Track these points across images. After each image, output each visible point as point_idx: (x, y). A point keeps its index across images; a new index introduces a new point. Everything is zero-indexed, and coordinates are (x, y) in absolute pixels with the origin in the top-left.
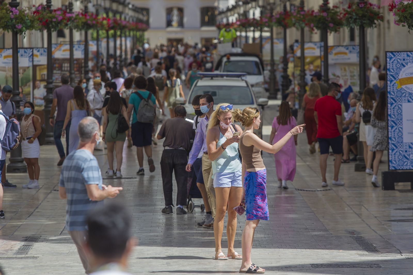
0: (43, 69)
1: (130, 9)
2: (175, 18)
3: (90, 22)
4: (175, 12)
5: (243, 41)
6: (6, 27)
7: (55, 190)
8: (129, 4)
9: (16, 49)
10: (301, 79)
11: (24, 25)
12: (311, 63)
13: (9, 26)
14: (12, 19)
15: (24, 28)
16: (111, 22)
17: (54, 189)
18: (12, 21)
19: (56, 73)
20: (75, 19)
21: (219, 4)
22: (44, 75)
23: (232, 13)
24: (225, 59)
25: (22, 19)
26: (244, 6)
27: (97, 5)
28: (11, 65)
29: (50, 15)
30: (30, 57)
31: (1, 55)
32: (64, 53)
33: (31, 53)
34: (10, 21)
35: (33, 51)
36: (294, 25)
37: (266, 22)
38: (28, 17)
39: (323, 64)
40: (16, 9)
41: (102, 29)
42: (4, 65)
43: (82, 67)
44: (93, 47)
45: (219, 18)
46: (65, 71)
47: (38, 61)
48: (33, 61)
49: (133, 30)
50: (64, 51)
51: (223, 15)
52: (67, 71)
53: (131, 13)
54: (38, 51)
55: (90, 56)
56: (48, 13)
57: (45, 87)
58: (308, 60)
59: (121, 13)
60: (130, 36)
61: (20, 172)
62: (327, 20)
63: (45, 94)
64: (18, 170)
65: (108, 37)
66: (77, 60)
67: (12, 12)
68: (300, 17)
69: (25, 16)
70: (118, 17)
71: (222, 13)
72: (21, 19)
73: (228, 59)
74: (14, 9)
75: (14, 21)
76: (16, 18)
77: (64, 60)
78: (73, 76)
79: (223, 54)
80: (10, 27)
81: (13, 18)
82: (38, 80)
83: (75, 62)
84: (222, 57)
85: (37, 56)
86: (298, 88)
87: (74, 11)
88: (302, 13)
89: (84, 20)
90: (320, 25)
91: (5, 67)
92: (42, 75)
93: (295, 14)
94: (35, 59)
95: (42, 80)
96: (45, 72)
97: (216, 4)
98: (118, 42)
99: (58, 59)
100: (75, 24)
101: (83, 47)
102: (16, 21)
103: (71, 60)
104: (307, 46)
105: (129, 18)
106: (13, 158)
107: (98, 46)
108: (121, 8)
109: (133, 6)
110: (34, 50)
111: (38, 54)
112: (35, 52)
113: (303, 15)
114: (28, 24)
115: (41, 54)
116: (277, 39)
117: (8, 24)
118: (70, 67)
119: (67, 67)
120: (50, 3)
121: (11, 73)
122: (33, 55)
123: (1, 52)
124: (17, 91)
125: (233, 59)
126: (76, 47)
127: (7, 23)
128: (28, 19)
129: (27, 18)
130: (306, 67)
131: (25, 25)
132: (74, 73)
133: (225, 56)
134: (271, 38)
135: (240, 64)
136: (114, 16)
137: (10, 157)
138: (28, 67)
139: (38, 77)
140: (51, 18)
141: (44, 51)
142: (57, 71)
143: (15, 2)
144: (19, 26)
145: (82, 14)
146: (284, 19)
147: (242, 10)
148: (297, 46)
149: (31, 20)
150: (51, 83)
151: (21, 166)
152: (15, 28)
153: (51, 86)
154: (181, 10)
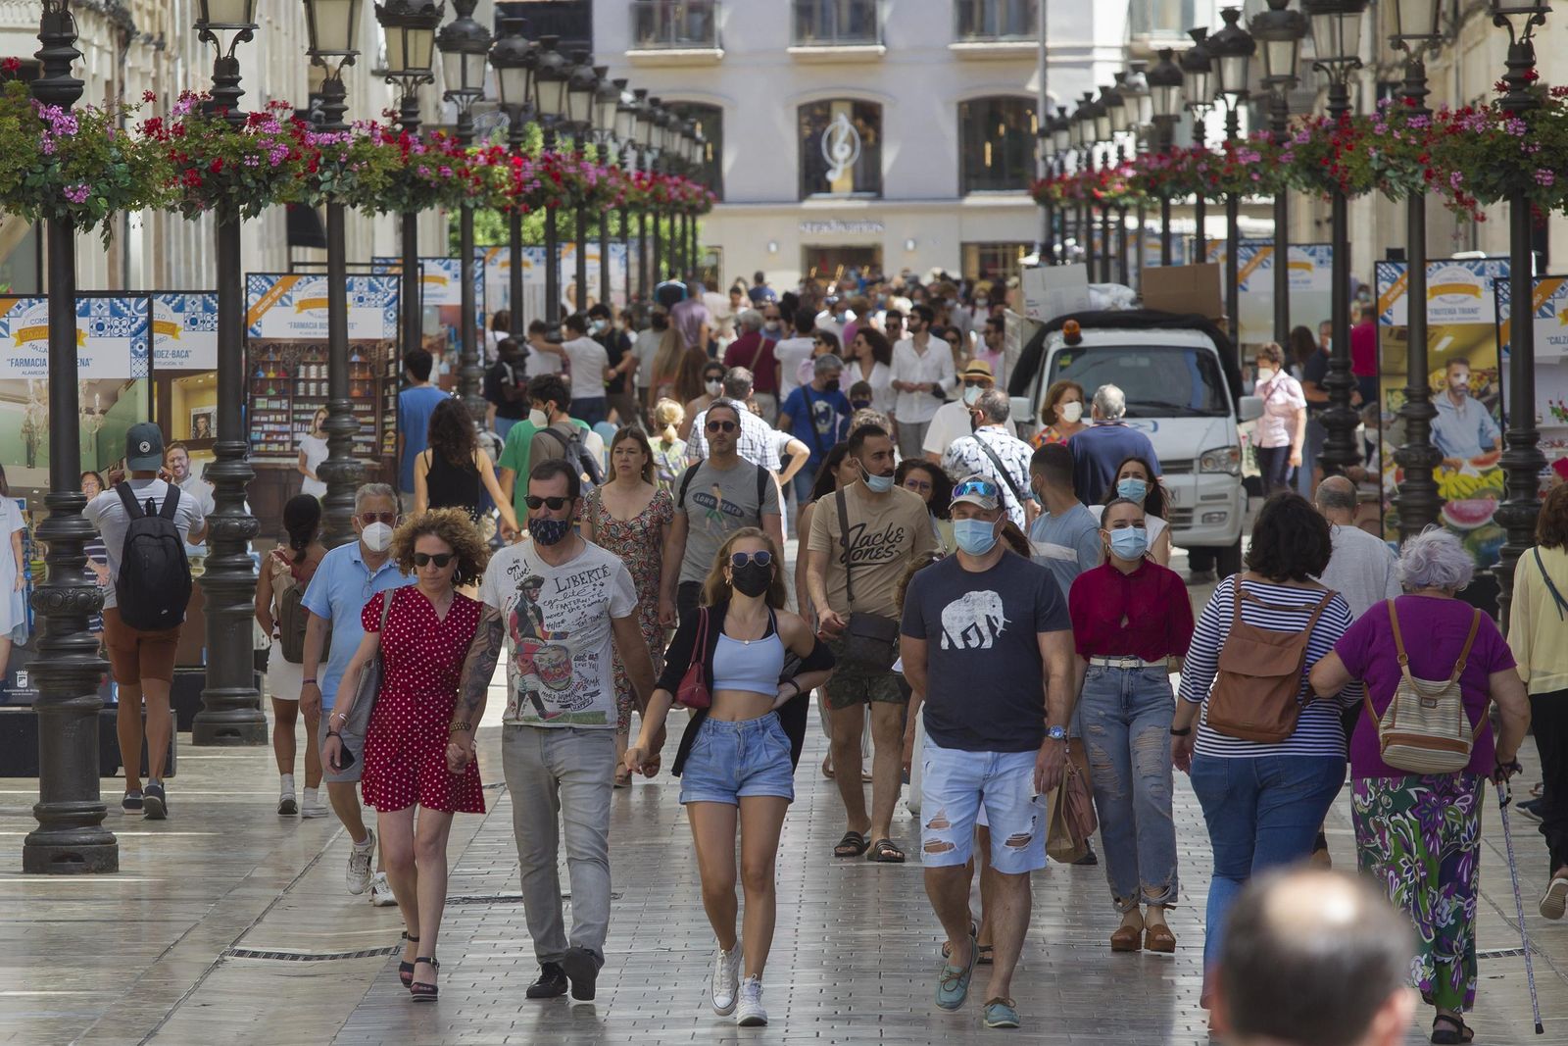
0: (203, 389)
1: (622, 109)
2: (842, 155)
3: (427, 172)
4: (842, 124)
5: (1153, 255)
6: (18, 198)
7: (241, 953)
8: (621, 84)
9: (65, 299)
10: (1409, 435)
11: (102, 186)
12: (1460, 356)
13: (33, 189)
14: (45, 160)
15: (102, 202)
16: (531, 169)
17: (238, 948)
18: (47, 166)
19: (268, 411)
20: (356, 157)
21: (1044, 84)
22: (207, 416)
23: (1105, 124)
24: (1056, 342)
25: (93, 158)
26: (1158, 91)
27: (464, 90)
28: (43, 374)
29: (234, 140)
30: (135, 334)
31: (6, 327)
32: (305, 317)
33: (142, 318)
34: (40, 168)
35: (150, 307)
36: (1378, 180)
37: (1253, 167)
38: (119, 149)
39: (1506, 359)
40: (67, 110)
41: (487, 206)
42: (16, 373)
43: (387, 382)
44: (442, 290)
45: (1045, 148)
46: (307, 399)
47: (176, 354)
48: (150, 353)
49: (641, 208)
50: (304, 305)
51: (1063, 138)
52: (318, 399)
53: (631, 129)
54: (179, 308)
55: (432, 328)
56: (221, 132)
57: (210, 474)
58: (1443, 345)
59: (581, 132)
60: (623, 235)
61: (87, 871)
62: (1526, 155)
63: (211, 506)
64: (77, 858)
65: (516, 245)
66: (366, 347)
67: (48, 124)
68: (1405, 142)
69: (108, 145)
70: (564, 145)
71: (1057, 125)
72: (89, 156)
73: (1073, 339)
74: (56, 109)
75: (58, 167)
76: (67, 156)
77: (305, 349)
78: (345, 421)
79: (1046, 315)
80: (38, 195)
81: (54, 154)
82: (178, 444)
83: (355, 358)
84: (1046, 329)
85: (172, 329)
86: (1398, 477)
87: (348, 119)
88: (1415, 122)
89: (395, 164)
90: (1492, 178)
91: (22, 382)
92: (196, 417)
93: (1380, 128)
94: (163, 343)
95: (193, 444)
96: (210, 405)
97: (1033, 87)
98: (568, 266)
99: (276, 346)
100: (355, 181)
101: (389, 287)
102: (63, 168)
103: (335, 347)
104: (1435, 277)
105: (621, 154)
106: (52, 805)
107: (467, 281)
108: (579, 107)
109: (640, 94)
110: (158, 302)
111: (178, 319)
112: (162, 310)
113: (1419, 132)
114: (121, 180)
115: (194, 322)
116: (1310, 247)
117: (31, 180)
118: (332, 380)
119: (319, 381)
120: (235, 82)
121: (41, 413)
122: (149, 324)
123: (5, 313)
124: (72, 495)
125: (1091, 338)
126: (358, 286)
127: (24, 178)
128: (122, 160)
129: (115, 152)
130: (1436, 378)
131: (109, 184)
132: (348, 411)
133: (1057, 324)
134: (1281, 241)
135: (1126, 361)
136: (549, 142)
137: (38, 800)
138: (130, 383)
139: (178, 432)
140: (235, 152)
141: (207, 308)
142: (271, 398)
143: (62, 78)
144: (79, 192)
145: (389, 137)
146: (1333, 153)
147: (1145, 113)
148: (1394, 281)
149: (133, 165)
150: (239, 455)
151: (91, 843)
152: (63, 200)
153: (236, 468)
154: (867, 115)
